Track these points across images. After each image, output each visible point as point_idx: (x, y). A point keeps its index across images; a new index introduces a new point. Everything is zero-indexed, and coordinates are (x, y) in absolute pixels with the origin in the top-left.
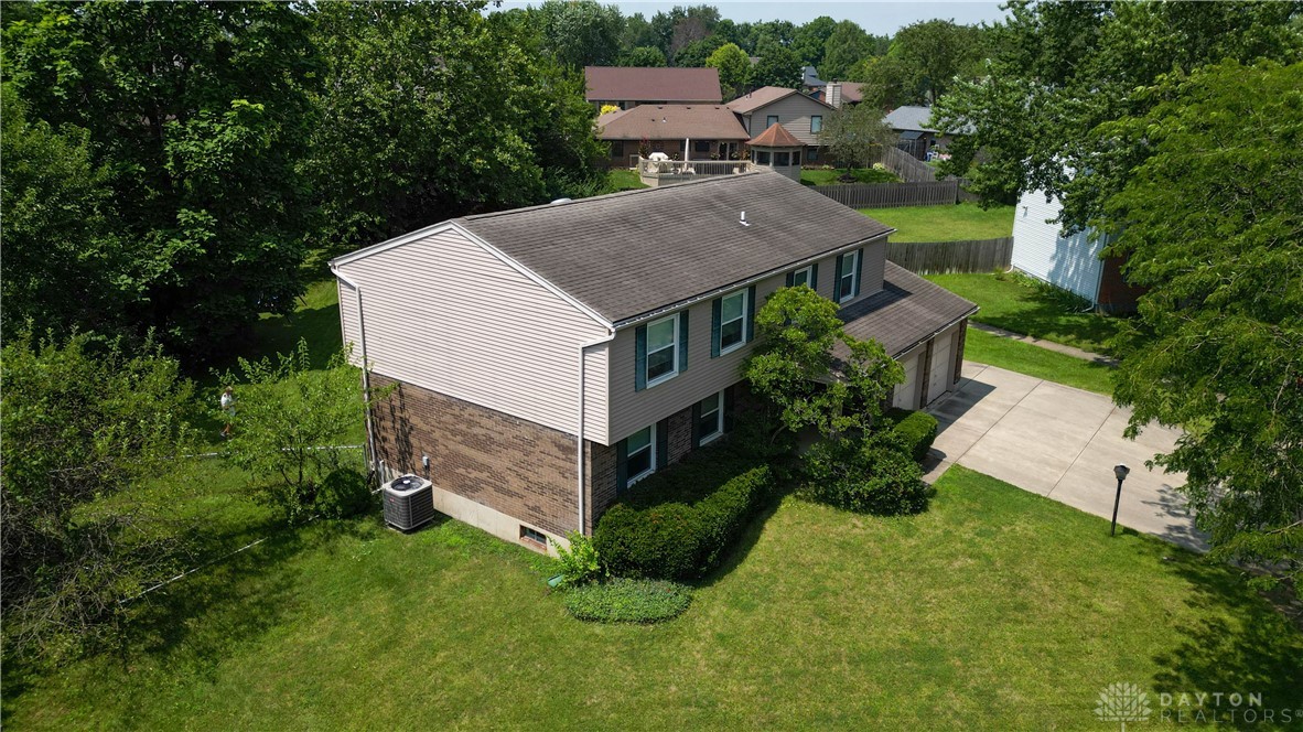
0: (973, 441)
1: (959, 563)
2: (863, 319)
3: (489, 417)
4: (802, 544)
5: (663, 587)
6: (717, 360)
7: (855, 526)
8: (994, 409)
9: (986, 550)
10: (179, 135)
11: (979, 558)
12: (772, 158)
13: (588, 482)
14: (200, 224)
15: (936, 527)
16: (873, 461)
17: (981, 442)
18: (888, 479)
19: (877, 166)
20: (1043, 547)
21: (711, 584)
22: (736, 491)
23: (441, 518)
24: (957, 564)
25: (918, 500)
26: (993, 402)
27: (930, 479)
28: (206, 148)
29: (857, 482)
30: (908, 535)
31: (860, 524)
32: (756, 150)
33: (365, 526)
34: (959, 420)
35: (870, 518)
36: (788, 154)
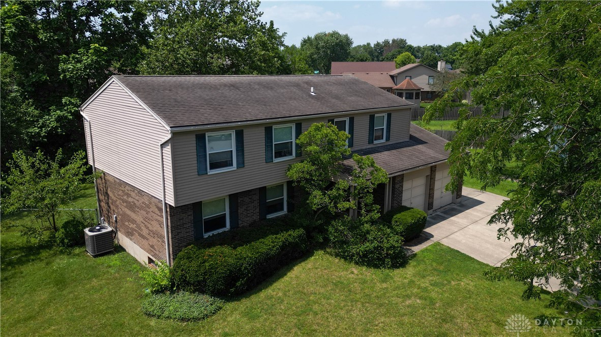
0: (456, 230)
1: (410, 302)
2: (386, 153)
3: (134, 191)
4: (311, 281)
5: (205, 299)
6: (270, 164)
7: (352, 273)
8: (479, 214)
9: (433, 295)
10: (65, 61)
11: (426, 299)
12: (404, 95)
13: (170, 231)
14: (72, 104)
15: (405, 277)
16: (368, 232)
17: (461, 231)
18: (376, 244)
19: (464, 101)
20: (474, 296)
21: (239, 300)
22: (269, 244)
23: (120, 249)
24: (408, 302)
25: (399, 260)
26: (480, 211)
27: (416, 249)
28: (77, 67)
29: (356, 244)
30: (384, 281)
31: (356, 272)
32: (397, 91)
33: (77, 250)
34: (452, 218)
35: (364, 268)
36: (413, 93)
